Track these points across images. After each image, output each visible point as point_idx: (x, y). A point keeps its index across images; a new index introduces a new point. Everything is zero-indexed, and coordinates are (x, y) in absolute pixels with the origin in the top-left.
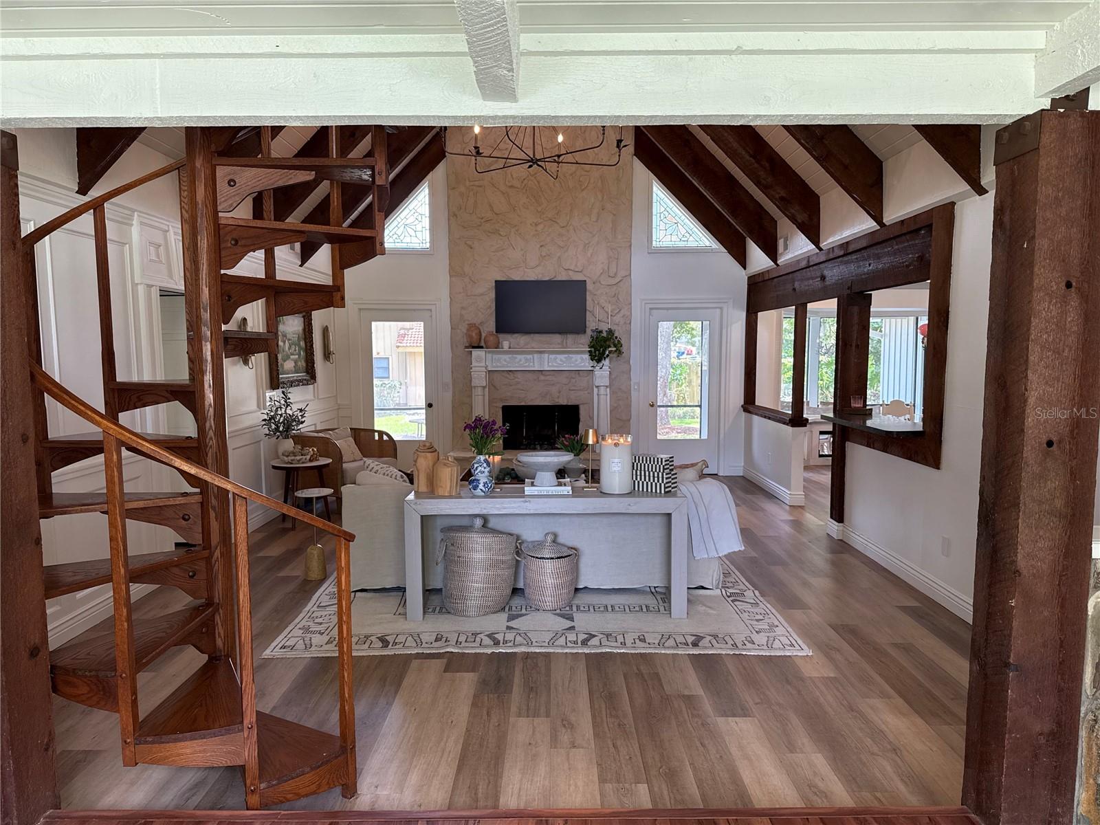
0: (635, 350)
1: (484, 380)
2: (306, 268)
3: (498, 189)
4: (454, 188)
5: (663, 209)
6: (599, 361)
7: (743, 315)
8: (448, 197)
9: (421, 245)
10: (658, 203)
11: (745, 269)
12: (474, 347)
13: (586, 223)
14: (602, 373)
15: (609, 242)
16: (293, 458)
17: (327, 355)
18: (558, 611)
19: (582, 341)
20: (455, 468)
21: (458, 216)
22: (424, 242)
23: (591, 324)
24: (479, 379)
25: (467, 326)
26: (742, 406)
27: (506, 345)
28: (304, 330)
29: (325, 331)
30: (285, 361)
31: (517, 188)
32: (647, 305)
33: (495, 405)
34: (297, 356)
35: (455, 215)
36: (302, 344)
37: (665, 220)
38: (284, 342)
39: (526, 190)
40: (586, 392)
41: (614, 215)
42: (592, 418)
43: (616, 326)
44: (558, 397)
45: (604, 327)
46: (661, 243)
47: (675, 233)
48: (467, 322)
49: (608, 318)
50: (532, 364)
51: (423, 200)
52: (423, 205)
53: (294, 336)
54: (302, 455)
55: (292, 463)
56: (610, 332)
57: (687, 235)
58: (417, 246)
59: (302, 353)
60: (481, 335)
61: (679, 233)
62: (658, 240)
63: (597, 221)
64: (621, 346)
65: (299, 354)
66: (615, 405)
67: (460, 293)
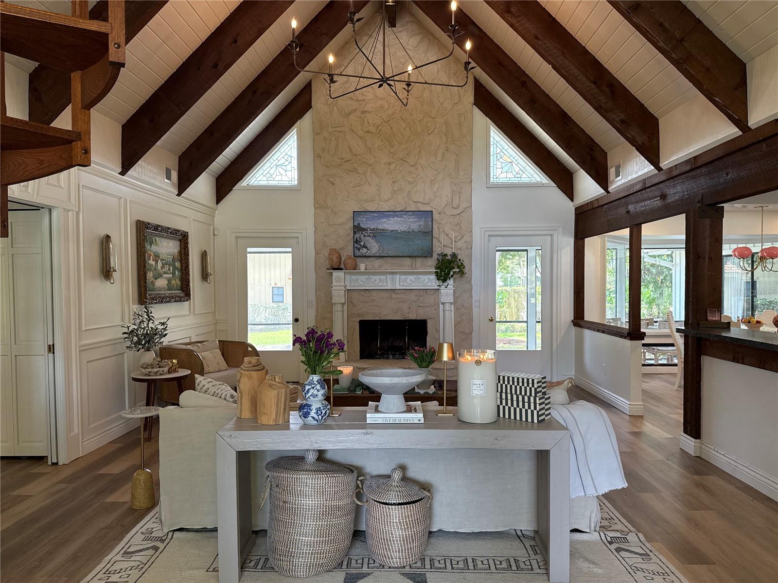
0: (475, 271)
1: (343, 297)
2: (183, 197)
3: (356, 134)
4: (318, 134)
5: (499, 151)
6: (444, 280)
7: (571, 241)
8: (314, 141)
9: (290, 182)
10: (495, 145)
11: (572, 200)
12: (334, 269)
13: (433, 163)
14: (448, 291)
15: (453, 178)
16: (150, 370)
17: (205, 276)
18: (407, 569)
19: (429, 264)
20: (283, 390)
21: (322, 157)
22: (293, 180)
23: (437, 250)
24: (339, 297)
25: (328, 251)
26: (572, 321)
27: (362, 267)
28: (180, 252)
29: (204, 255)
30: (156, 279)
31: (373, 133)
32: (486, 232)
33: (353, 319)
34: (171, 275)
35: (319, 156)
36: (178, 264)
37: (501, 160)
38: (157, 262)
39: (381, 135)
40: (433, 308)
41: (457, 155)
42: (438, 331)
43: (459, 250)
44: (408, 313)
45: (449, 252)
46: (498, 179)
47: (510, 170)
48: (329, 248)
49: (452, 243)
50: (385, 284)
51: (292, 145)
52: (293, 149)
53: (169, 257)
54: (160, 367)
55: (149, 375)
56: (454, 255)
57: (521, 172)
58: (286, 183)
59: (177, 273)
60: (340, 259)
61: (513, 171)
62: (495, 177)
63: (441, 161)
64: (464, 268)
65: (174, 274)
66: (459, 320)
67: (324, 223)
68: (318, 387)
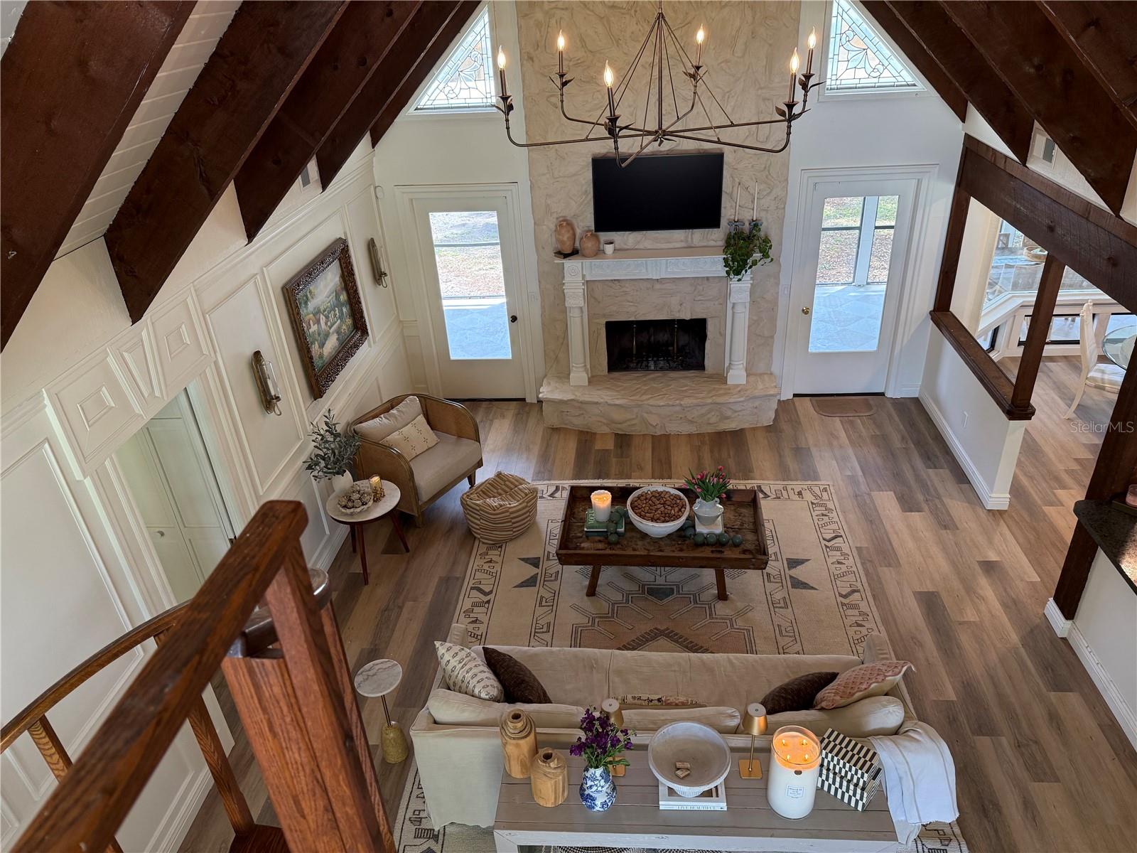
0: (787, 246)
1: (582, 299)
3: (593, 11)
4: (526, 15)
5: (845, 27)
6: (738, 273)
7: (949, 189)
8: (520, 28)
9: (485, 100)
10: (840, 18)
11: (963, 120)
12: (566, 256)
13: (727, 61)
14: (741, 288)
15: (761, 88)
17: (378, 276)
19: (713, 237)
21: (535, 59)
22: (489, 96)
23: (728, 211)
24: (575, 298)
25: (555, 220)
26: (930, 313)
27: (609, 249)
29: (371, 246)
30: (323, 345)
31: (622, 8)
32: (809, 179)
33: (597, 321)
34: (339, 322)
35: (531, 59)
36: (342, 298)
37: (848, 46)
38: (319, 321)
39: (636, 11)
40: (716, 303)
41: (770, 45)
42: (723, 335)
43: (765, 212)
44: (679, 311)
45: (746, 216)
46: (838, 82)
47: (862, 65)
48: (555, 215)
49: (753, 202)
50: (644, 270)
51: (483, 33)
52: (484, 38)
53: (331, 298)
56: (755, 225)
57: (881, 68)
58: (478, 102)
59: (345, 310)
60: (574, 235)
61: (867, 66)
62: (834, 78)
63: (743, 56)
64: (770, 248)
65: (341, 316)
66: (755, 318)
67: (544, 174)
68: (602, 783)
